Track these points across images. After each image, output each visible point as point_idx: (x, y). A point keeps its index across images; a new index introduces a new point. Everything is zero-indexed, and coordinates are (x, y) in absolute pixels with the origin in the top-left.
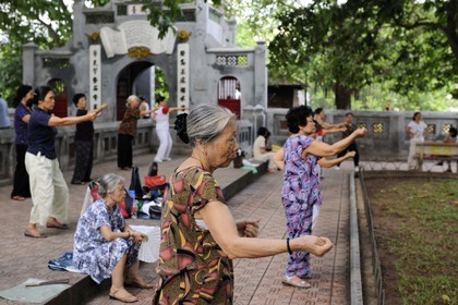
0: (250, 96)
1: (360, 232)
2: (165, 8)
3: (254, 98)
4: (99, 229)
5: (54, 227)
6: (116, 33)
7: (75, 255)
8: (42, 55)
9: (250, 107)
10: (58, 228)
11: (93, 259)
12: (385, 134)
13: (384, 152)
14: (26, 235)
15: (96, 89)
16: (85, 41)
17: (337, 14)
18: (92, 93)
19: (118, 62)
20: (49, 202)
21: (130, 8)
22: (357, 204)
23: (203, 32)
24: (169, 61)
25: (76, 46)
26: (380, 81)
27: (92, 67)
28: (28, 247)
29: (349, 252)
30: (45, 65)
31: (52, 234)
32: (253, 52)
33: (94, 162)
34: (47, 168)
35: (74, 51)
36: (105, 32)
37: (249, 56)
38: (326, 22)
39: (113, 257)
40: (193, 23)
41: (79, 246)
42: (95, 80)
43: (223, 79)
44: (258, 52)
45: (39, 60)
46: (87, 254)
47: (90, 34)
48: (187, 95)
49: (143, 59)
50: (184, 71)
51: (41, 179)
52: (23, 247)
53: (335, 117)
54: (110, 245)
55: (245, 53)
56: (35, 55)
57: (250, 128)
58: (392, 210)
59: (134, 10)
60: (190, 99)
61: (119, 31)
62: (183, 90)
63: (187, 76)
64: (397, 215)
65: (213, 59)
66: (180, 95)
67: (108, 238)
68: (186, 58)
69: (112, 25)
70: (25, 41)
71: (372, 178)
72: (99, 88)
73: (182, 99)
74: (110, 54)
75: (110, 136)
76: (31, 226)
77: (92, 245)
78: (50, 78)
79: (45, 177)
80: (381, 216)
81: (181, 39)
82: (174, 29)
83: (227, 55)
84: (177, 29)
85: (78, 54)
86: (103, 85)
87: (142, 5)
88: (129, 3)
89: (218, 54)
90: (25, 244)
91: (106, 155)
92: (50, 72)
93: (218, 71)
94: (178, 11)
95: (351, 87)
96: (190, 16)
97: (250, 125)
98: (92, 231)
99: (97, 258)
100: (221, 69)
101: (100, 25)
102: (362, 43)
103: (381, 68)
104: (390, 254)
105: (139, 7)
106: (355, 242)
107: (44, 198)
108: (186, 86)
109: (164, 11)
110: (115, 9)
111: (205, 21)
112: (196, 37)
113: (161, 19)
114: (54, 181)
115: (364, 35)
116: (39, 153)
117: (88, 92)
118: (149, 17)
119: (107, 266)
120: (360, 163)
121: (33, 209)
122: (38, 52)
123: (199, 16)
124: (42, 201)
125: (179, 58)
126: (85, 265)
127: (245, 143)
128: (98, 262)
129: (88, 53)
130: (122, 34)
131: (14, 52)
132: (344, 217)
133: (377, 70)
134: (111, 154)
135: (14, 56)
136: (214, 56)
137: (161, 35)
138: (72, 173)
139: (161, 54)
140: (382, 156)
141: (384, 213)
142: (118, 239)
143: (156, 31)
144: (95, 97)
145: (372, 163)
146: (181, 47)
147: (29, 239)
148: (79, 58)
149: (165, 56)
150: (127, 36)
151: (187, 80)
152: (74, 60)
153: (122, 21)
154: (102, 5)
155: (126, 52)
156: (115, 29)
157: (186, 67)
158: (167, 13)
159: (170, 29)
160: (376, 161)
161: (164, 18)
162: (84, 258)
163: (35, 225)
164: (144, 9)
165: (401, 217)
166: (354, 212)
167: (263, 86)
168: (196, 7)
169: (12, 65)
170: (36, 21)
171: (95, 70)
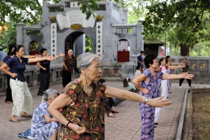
0: (135, 49)
1: (185, 120)
2: (90, 4)
3: (136, 50)
4: (43, 116)
5: (25, 116)
6: (65, 17)
7: (32, 130)
8: (26, 29)
9: (134, 55)
10: (27, 117)
11: (40, 132)
12: (206, 69)
13: (206, 79)
14: (10, 121)
15: (54, 46)
16: (49, 21)
17: (179, 6)
18: (52, 48)
19: (65, 32)
20: (22, 104)
21: (72, 4)
22: (186, 106)
23: (109, 16)
24: (92, 31)
25: (44, 24)
26: (203, 41)
27: (52, 35)
28: (10, 126)
29: (177, 130)
30: (28, 34)
31: (23, 120)
32: (136, 26)
33: (50, 84)
34: (21, 86)
35: (43, 26)
36: (59, 16)
37: (134, 28)
38: (173, 10)
39: (50, 131)
40: (104, 11)
41: (33, 125)
42: (54, 41)
43: (120, 40)
44: (139, 26)
45: (25, 31)
46: (38, 129)
47: (51, 17)
48: (101, 49)
49: (78, 30)
50: (100, 36)
51: (18, 93)
52: (7, 126)
53: (179, 60)
54: (49, 125)
55: (132, 27)
56: (23, 29)
57: (134, 66)
58: (204, 109)
59: (74, 5)
60: (103, 51)
61: (66, 16)
62: (99, 46)
63: (101, 39)
64: (207, 111)
65: (115, 30)
66: (97, 49)
67: (48, 121)
68: (101, 30)
69: (62, 12)
70: (18, 21)
71: (198, 93)
72: (56, 45)
73: (99, 51)
74: (61, 28)
75: (59, 71)
76: (12, 116)
77: (40, 125)
78: (30, 41)
79: (20, 91)
80: (198, 112)
81: (98, 20)
82: (94, 15)
83: (122, 28)
84: (95, 15)
85: (44, 28)
86: (58, 44)
87: (78, 2)
88: (71, 1)
89: (117, 27)
90: (9, 125)
91: (57, 81)
92: (30, 37)
93: (117, 36)
94: (96, 5)
95: (188, 44)
96: (103, 7)
97: (134, 64)
98: (40, 118)
99: (43, 132)
100: (119, 35)
101: (56, 13)
102: (193, 21)
103: (203, 34)
104: (199, 131)
105: (76, 3)
106: (181, 125)
107: (19, 102)
108: (101, 44)
109: (90, 5)
110: (64, 4)
111: (111, 10)
112: (106, 18)
113: (87, 10)
114: (24, 93)
115: (194, 17)
116: (17, 79)
117: (50, 48)
118: (81, 8)
119: (48, 136)
120: (191, 85)
121: (14, 108)
122: (25, 27)
123: (107, 8)
124: (18, 103)
125: (97, 29)
126: (36, 135)
127: (131, 74)
128: (43, 134)
129: (50, 27)
130: (68, 17)
131: (13, 27)
132: (178, 112)
133: (202, 35)
134: (60, 80)
135: (13, 29)
136: (115, 28)
137: (88, 18)
138: (38, 90)
139: (88, 28)
140: (204, 81)
141: (200, 111)
142: (53, 122)
143: (85, 16)
144: (54, 50)
145: (198, 85)
146: (98, 24)
147: (11, 122)
148: (45, 30)
149: (90, 29)
150: (70, 18)
151: (101, 41)
152: (43, 31)
153: (68, 11)
154: (57, 2)
155: (70, 27)
156: (64, 15)
157: (101, 35)
158: (91, 6)
159: (92, 15)
160: (201, 83)
161: (89, 9)
162: (36, 132)
163: (14, 116)
164: (79, 4)
165: (209, 112)
166: (184, 110)
167: (141, 44)
168: (106, 3)
169: (11, 34)
170: (24, 11)
171: (54, 36)
